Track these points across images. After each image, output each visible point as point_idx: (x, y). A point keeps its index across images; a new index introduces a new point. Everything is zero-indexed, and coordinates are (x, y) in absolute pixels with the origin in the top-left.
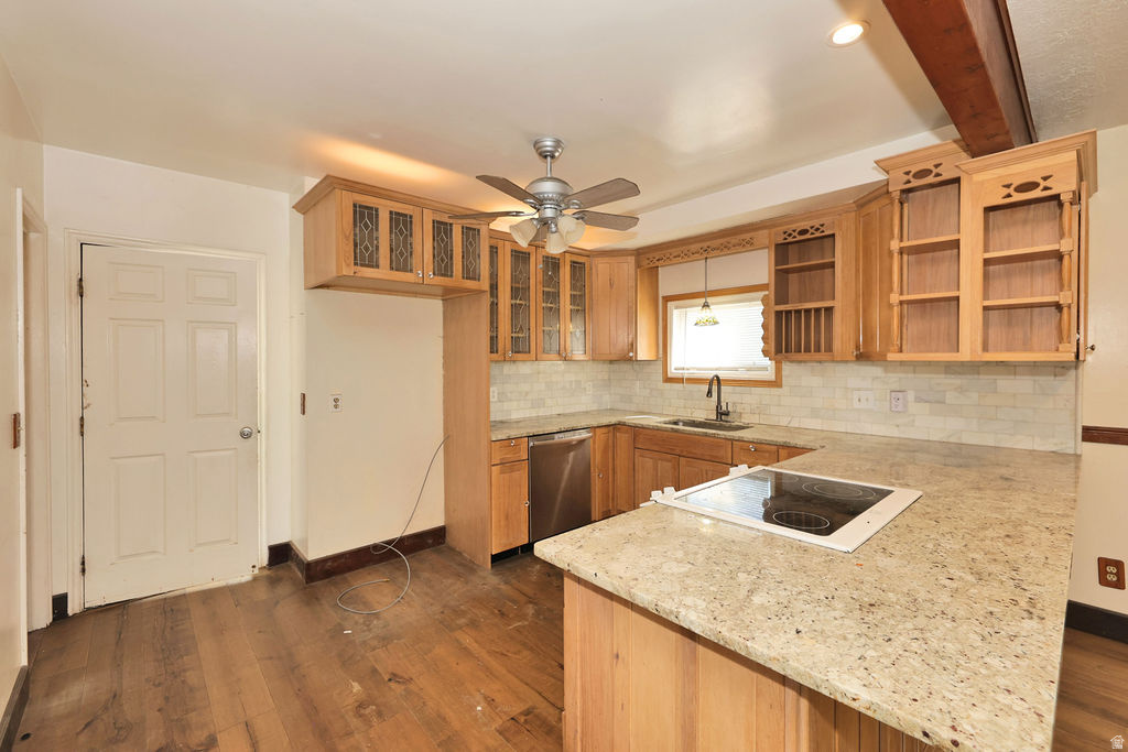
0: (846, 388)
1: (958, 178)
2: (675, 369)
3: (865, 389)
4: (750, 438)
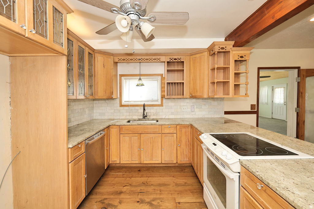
0: (181, 106)
1: (230, 52)
2: (125, 102)
3: (185, 106)
4: (168, 124)
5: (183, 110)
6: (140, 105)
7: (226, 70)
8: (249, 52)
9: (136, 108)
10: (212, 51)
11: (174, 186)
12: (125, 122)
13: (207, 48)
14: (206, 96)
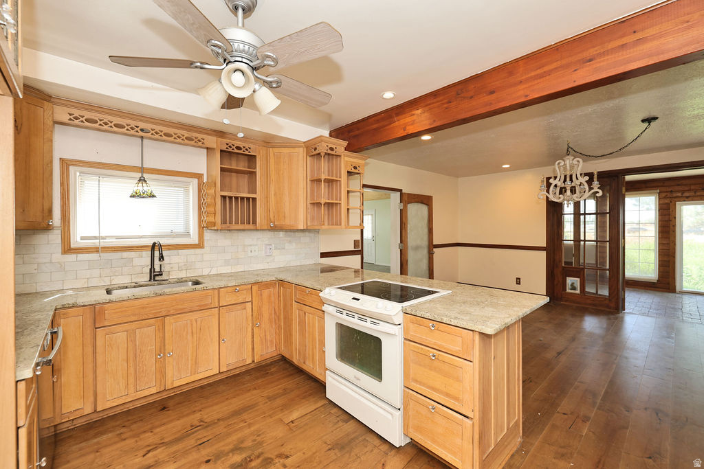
0: (245, 245)
1: (340, 156)
2: (82, 238)
3: (254, 245)
4: (234, 284)
5: (250, 254)
6: (137, 247)
7: (332, 185)
8: (363, 162)
9: (125, 254)
10: (313, 150)
11: (267, 403)
12: (101, 296)
13: (304, 141)
14: (301, 227)
